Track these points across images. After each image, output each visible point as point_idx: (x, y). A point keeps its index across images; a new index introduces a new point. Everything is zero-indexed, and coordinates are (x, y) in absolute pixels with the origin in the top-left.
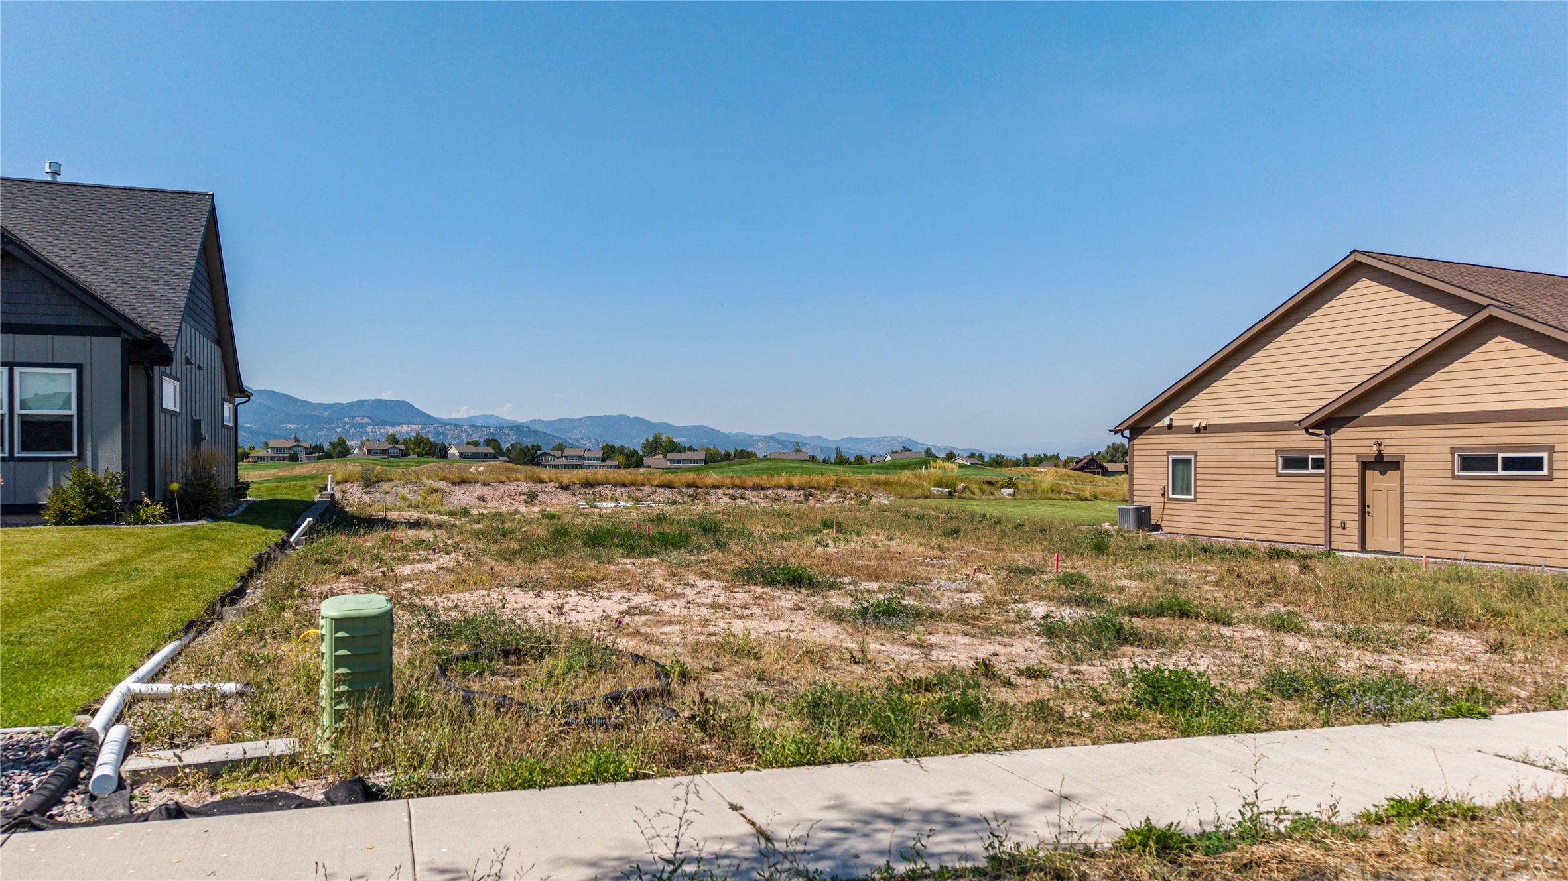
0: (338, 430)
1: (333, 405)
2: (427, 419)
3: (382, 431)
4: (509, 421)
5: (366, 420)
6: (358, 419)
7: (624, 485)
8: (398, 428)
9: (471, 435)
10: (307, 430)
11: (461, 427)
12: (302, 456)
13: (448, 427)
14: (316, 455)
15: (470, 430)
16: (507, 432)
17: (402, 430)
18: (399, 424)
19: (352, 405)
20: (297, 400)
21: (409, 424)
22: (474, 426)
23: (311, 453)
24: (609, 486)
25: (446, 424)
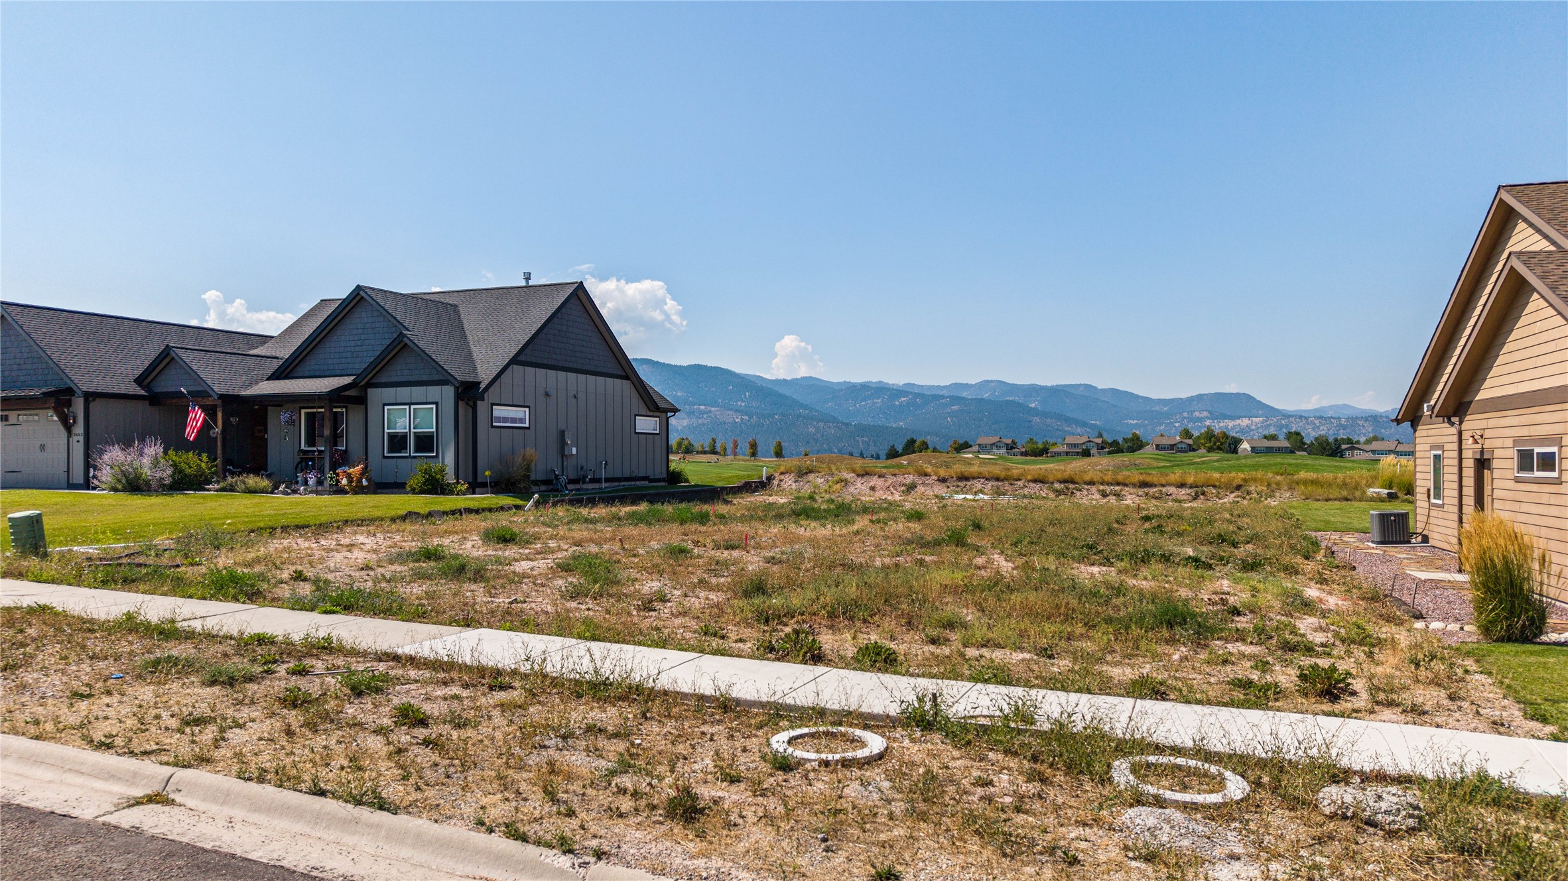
0: (1177, 425)
1: (1172, 400)
2: (1269, 411)
3: (1221, 425)
4: (1364, 411)
5: (1205, 414)
6: (1197, 414)
7: (998, 479)
8: (1238, 422)
9: (1318, 428)
10: (1147, 425)
11: (1306, 418)
12: (1094, 451)
13: (1292, 419)
14: (1107, 450)
15: (1317, 422)
16: (1361, 423)
17: (1242, 424)
18: (1239, 417)
19: (1191, 400)
20: (1138, 396)
21: (1249, 417)
22: (1321, 417)
23: (1103, 448)
24: (982, 480)
25: (1289, 416)
